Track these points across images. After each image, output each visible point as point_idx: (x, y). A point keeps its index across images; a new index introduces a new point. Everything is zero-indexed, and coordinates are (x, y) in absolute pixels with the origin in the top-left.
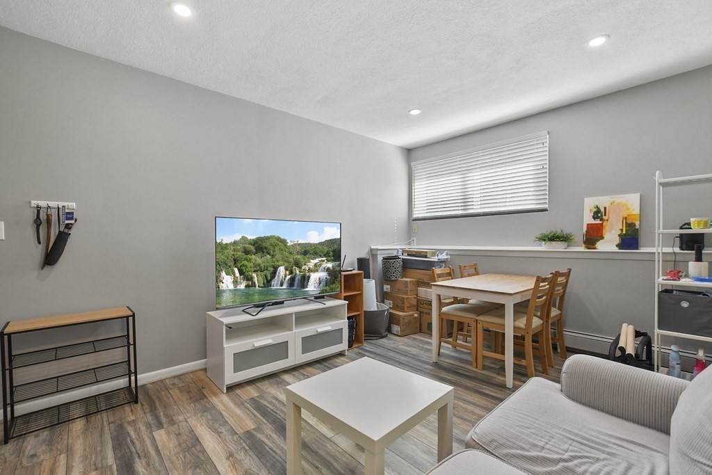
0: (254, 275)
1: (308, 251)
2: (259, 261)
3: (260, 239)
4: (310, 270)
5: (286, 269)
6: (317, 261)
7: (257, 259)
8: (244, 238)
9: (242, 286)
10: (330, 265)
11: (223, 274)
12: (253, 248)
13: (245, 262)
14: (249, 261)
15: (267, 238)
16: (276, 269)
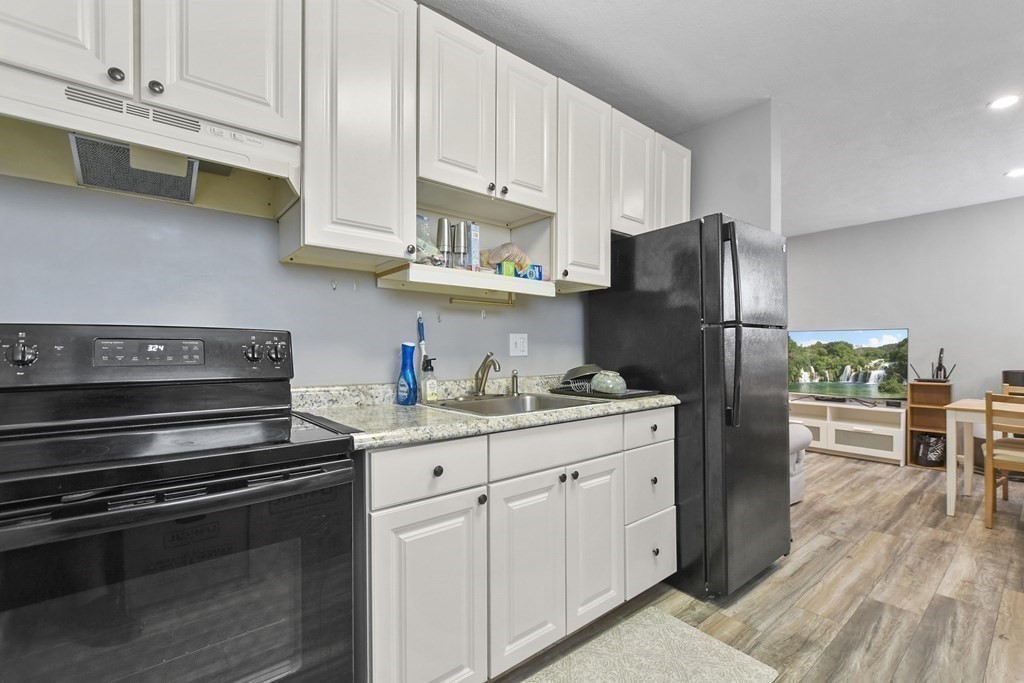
0: (827, 372)
1: (870, 354)
2: (831, 361)
3: (832, 344)
4: (871, 369)
5: (852, 368)
6: (877, 361)
7: (828, 359)
8: (819, 343)
9: (817, 381)
10: (887, 365)
11: (802, 371)
12: (825, 351)
13: (819, 362)
14: (823, 361)
15: (837, 343)
16: (843, 367)
